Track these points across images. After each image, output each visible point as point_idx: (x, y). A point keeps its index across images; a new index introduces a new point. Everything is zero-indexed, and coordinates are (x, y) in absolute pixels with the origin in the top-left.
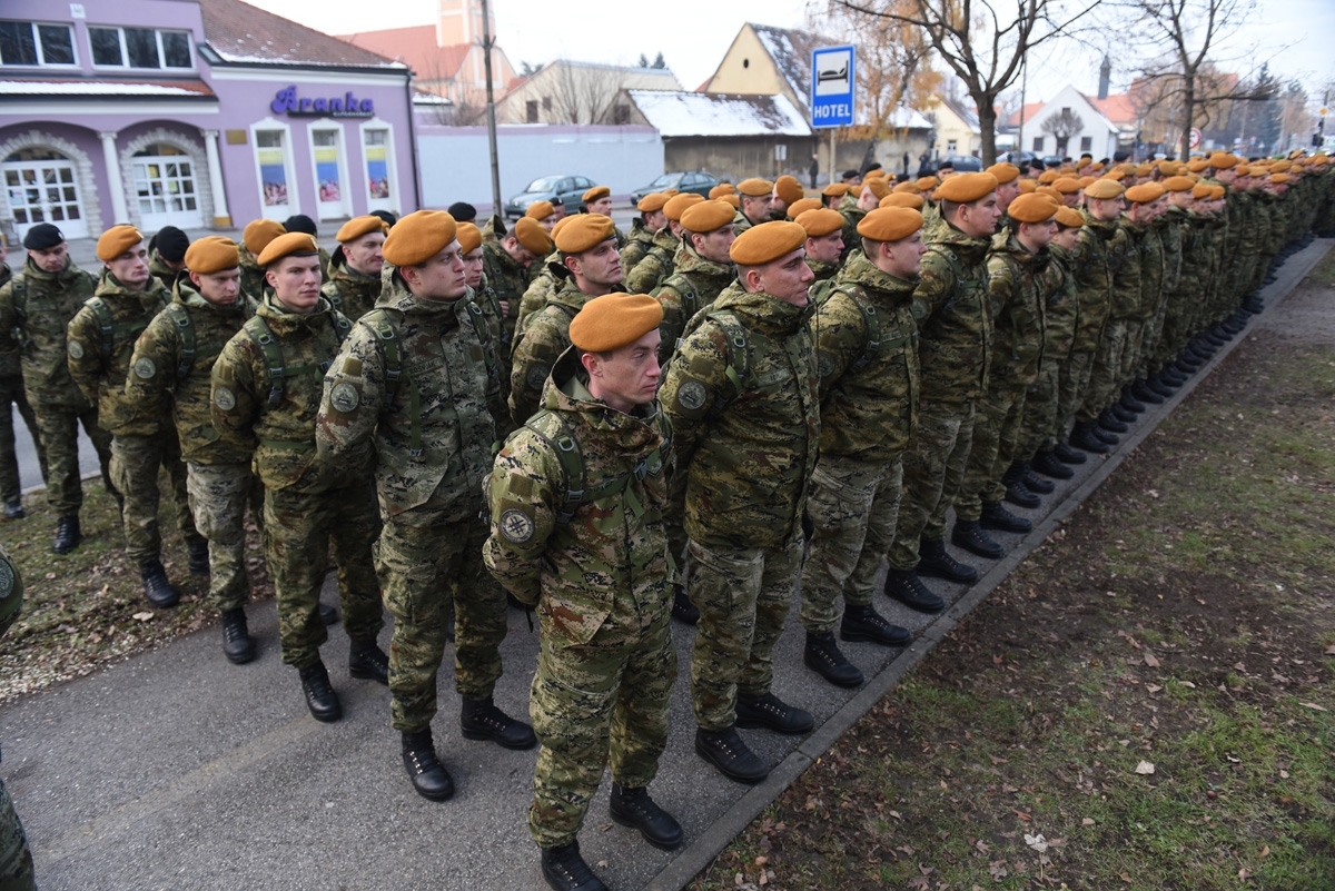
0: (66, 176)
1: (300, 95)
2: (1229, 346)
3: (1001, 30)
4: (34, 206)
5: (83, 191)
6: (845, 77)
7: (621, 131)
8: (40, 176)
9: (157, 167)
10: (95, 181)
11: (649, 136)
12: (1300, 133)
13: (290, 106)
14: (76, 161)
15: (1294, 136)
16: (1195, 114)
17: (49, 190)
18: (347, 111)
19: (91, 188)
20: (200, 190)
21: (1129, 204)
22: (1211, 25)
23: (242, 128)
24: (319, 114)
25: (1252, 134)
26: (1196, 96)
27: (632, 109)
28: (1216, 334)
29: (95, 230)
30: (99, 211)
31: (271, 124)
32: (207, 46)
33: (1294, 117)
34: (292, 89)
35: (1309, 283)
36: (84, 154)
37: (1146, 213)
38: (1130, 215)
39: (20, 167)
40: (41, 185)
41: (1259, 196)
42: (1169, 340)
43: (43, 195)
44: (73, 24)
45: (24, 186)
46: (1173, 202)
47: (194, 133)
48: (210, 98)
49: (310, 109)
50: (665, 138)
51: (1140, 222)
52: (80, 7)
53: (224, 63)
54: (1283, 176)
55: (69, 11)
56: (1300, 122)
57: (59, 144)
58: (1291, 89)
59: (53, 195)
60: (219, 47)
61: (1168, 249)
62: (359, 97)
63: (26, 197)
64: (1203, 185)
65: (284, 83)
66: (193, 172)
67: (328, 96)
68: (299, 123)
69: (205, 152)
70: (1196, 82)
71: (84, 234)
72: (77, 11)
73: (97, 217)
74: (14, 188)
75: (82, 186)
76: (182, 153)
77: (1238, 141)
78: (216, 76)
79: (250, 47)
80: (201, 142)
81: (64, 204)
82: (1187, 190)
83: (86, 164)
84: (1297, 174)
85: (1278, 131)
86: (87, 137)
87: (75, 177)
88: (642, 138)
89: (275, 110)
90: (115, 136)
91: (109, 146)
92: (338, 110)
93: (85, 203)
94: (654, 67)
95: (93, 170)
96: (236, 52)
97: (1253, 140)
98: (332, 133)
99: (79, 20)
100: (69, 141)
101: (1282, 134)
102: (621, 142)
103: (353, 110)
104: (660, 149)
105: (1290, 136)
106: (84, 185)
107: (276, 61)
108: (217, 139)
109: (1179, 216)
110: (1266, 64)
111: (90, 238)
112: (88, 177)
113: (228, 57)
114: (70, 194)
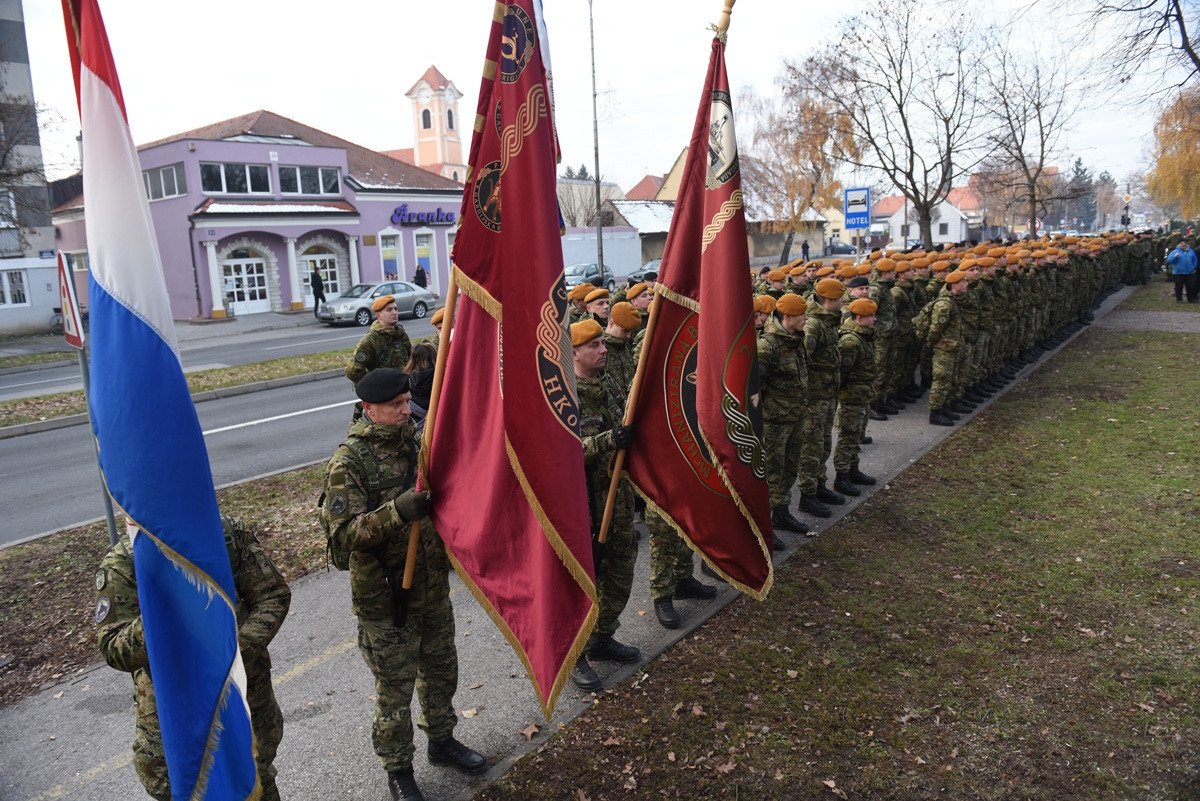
0: (260, 269)
1: (410, 210)
2: (1078, 333)
3: (927, 169)
4: (239, 289)
5: (270, 279)
6: (864, 203)
7: (612, 231)
8: (244, 269)
9: (314, 262)
10: (279, 272)
11: (631, 234)
12: (1113, 213)
13: (404, 219)
14: (266, 258)
15: (1108, 215)
16: (1037, 209)
17: (249, 278)
18: (438, 220)
19: (276, 277)
20: (341, 278)
21: (1034, 259)
22: (1043, 152)
23: (373, 234)
24: (420, 224)
25: (1075, 216)
26: (1037, 198)
27: (616, 216)
28: (1070, 328)
29: (277, 306)
30: (280, 293)
31: (390, 231)
32: (350, 178)
33: (1107, 200)
34: (404, 206)
35: (1120, 308)
36: (273, 253)
37: (1041, 262)
38: (1035, 263)
39: (233, 262)
40: (244, 275)
41: (1085, 257)
42: (1051, 323)
43: (245, 282)
44: (270, 165)
45: (234, 276)
46: (1049, 259)
47: (341, 238)
48: (355, 214)
49: (415, 220)
50: (641, 235)
51: (1039, 266)
52: (276, 153)
53: (364, 190)
54: (1098, 247)
55: (269, 156)
56: (1112, 205)
57: (259, 247)
58: (1102, 178)
59: (251, 281)
60: (358, 179)
61: (1049, 279)
62: (445, 211)
63: (235, 283)
64: (1062, 252)
65: (400, 202)
66: (337, 265)
67: (426, 211)
68: (408, 230)
69: (348, 251)
70: (1037, 191)
71: (268, 309)
72: (274, 156)
73: (279, 297)
74: (228, 278)
75: (270, 276)
76: (331, 252)
77: (1062, 221)
78: (360, 199)
79: (376, 178)
80: (346, 245)
81: (257, 288)
82: (1056, 254)
83: (274, 260)
84: (1106, 245)
85: (1095, 212)
86: (276, 241)
87: (265, 270)
88: (626, 236)
89: (393, 222)
90: (296, 240)
91: (291, 247)
92: (432, 220)
93: (270, 288)
94: (578, 178)
95: (278, 264)
96: (367, 182)
97: (1075, 220)
98: (428, 236)
99: (274, 162)
100: (264, 244)
101: (1098, 214)
102: (612, 238)
103: (442, 220)
104: (638, 242)
105: (1105, 216)
106: (272, 275)
107: (395, 187)
108: (357, 242)
109: (1053, 265)
110: (1080, 159)
111: (272, 312)
112: (275, 269)
113: (367, 186)
114: (261, 281)
